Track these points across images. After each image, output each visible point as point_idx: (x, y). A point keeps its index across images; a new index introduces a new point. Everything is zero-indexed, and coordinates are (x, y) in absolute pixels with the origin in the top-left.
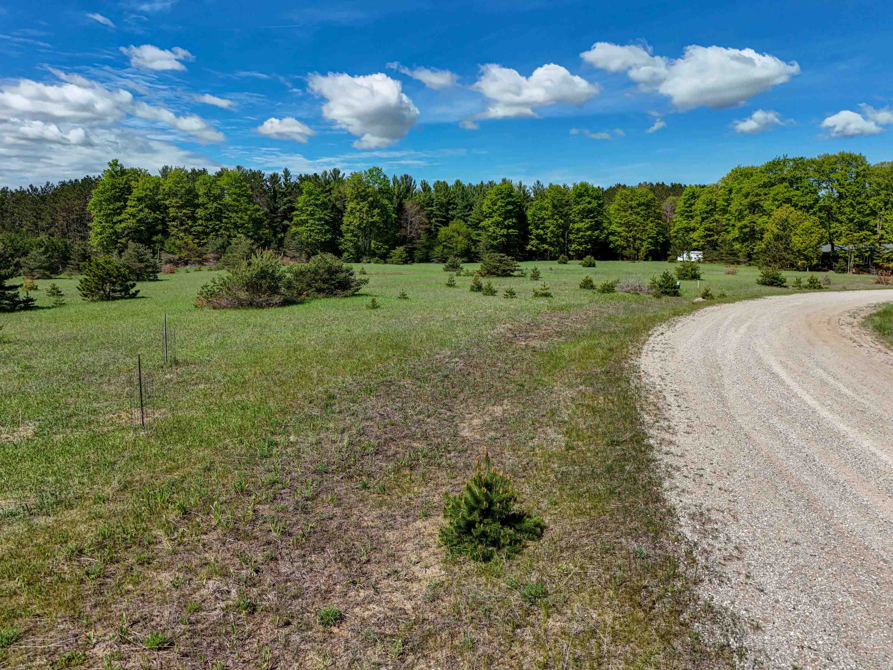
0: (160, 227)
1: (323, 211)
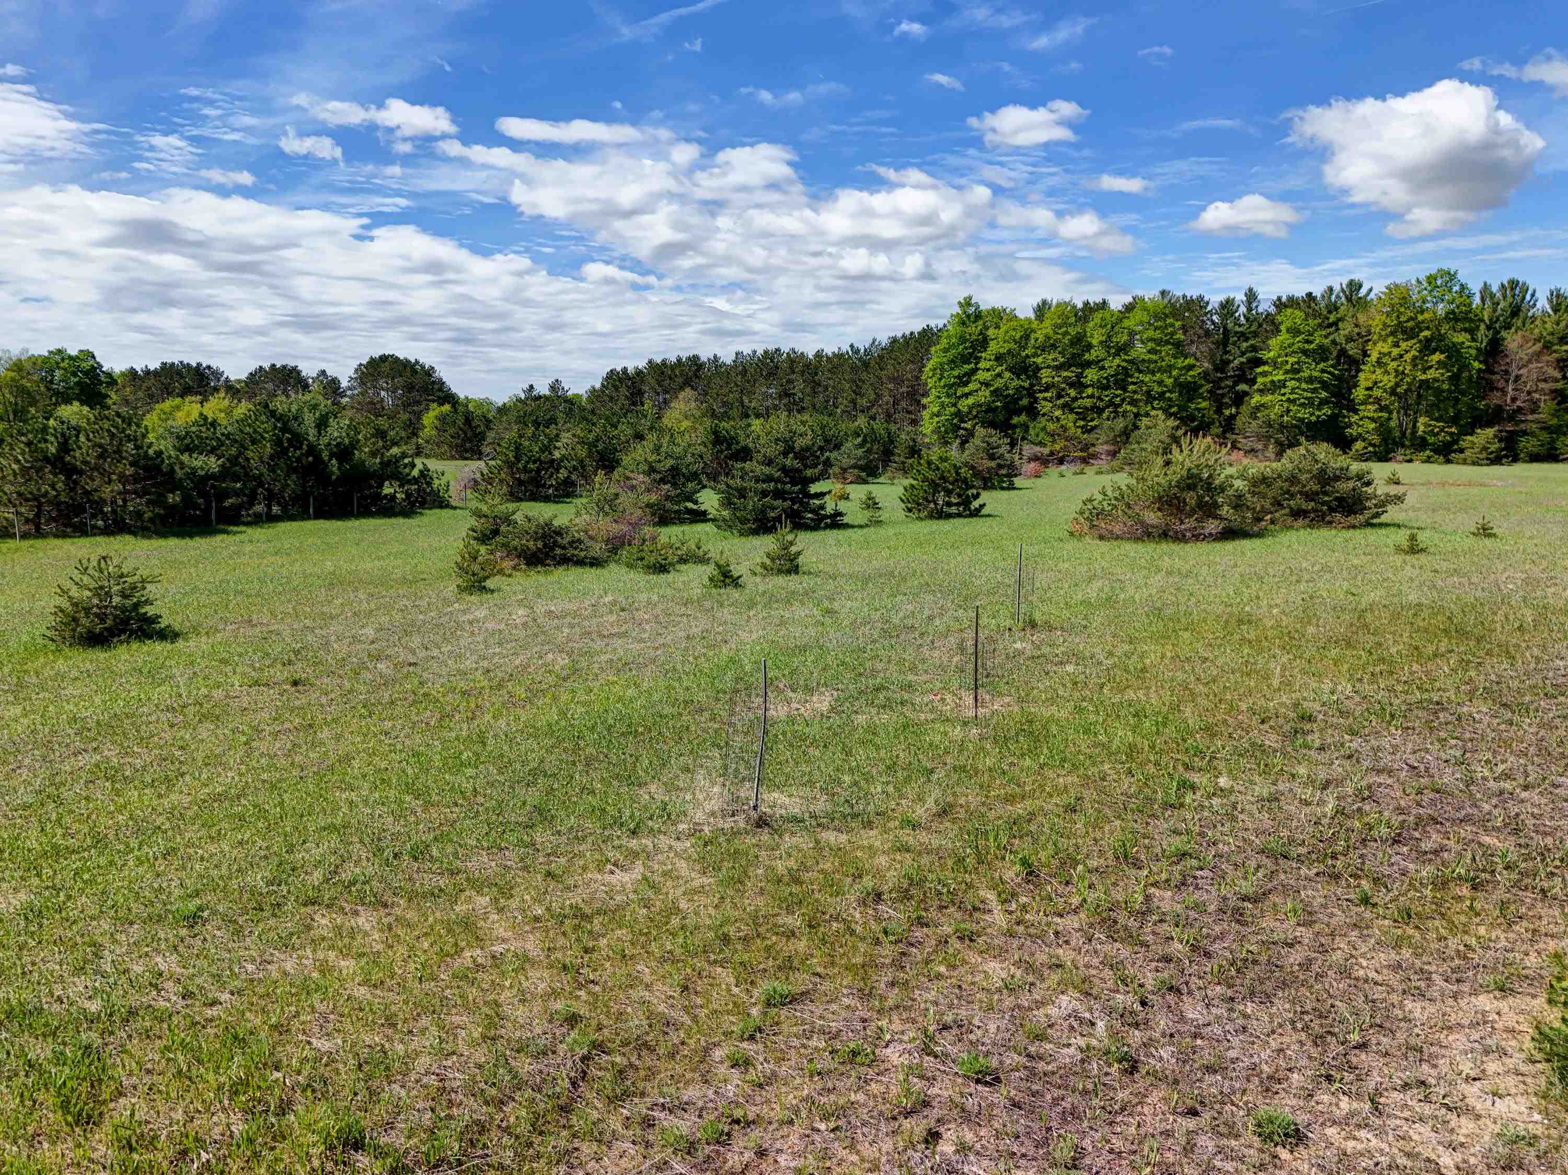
0: (1025, 402)
1: (1317, 364)
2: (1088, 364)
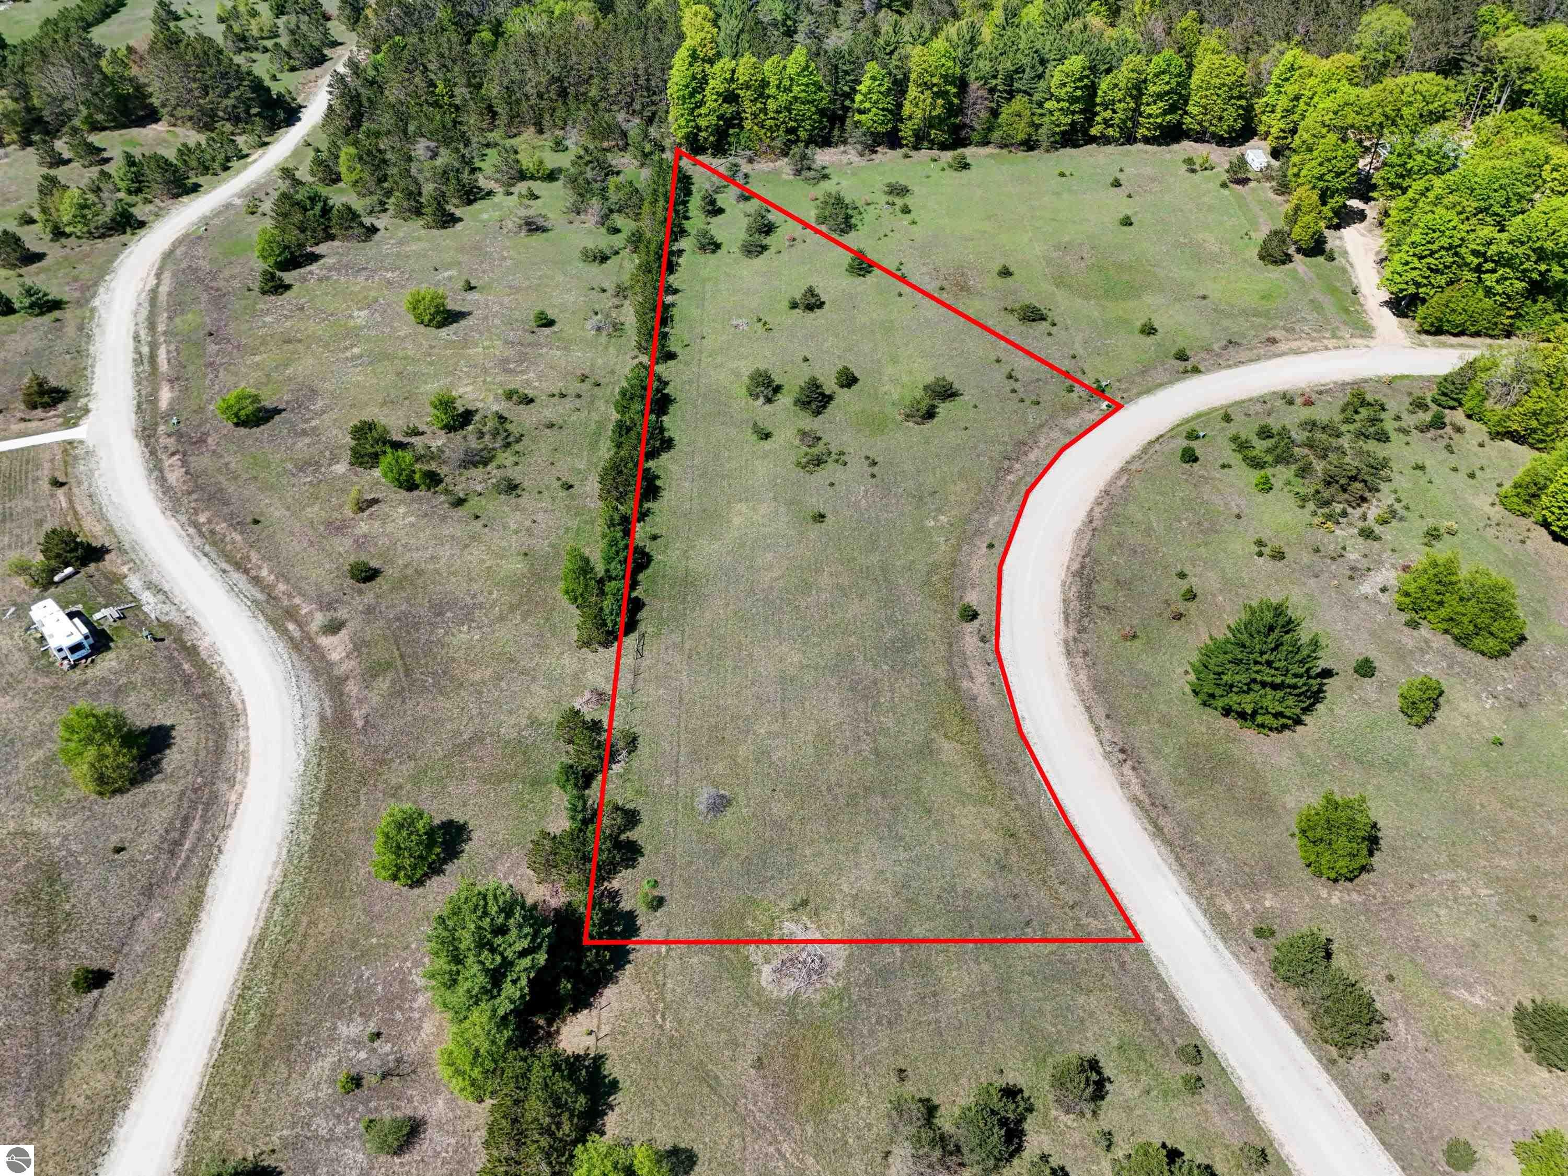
2: (769, 97)
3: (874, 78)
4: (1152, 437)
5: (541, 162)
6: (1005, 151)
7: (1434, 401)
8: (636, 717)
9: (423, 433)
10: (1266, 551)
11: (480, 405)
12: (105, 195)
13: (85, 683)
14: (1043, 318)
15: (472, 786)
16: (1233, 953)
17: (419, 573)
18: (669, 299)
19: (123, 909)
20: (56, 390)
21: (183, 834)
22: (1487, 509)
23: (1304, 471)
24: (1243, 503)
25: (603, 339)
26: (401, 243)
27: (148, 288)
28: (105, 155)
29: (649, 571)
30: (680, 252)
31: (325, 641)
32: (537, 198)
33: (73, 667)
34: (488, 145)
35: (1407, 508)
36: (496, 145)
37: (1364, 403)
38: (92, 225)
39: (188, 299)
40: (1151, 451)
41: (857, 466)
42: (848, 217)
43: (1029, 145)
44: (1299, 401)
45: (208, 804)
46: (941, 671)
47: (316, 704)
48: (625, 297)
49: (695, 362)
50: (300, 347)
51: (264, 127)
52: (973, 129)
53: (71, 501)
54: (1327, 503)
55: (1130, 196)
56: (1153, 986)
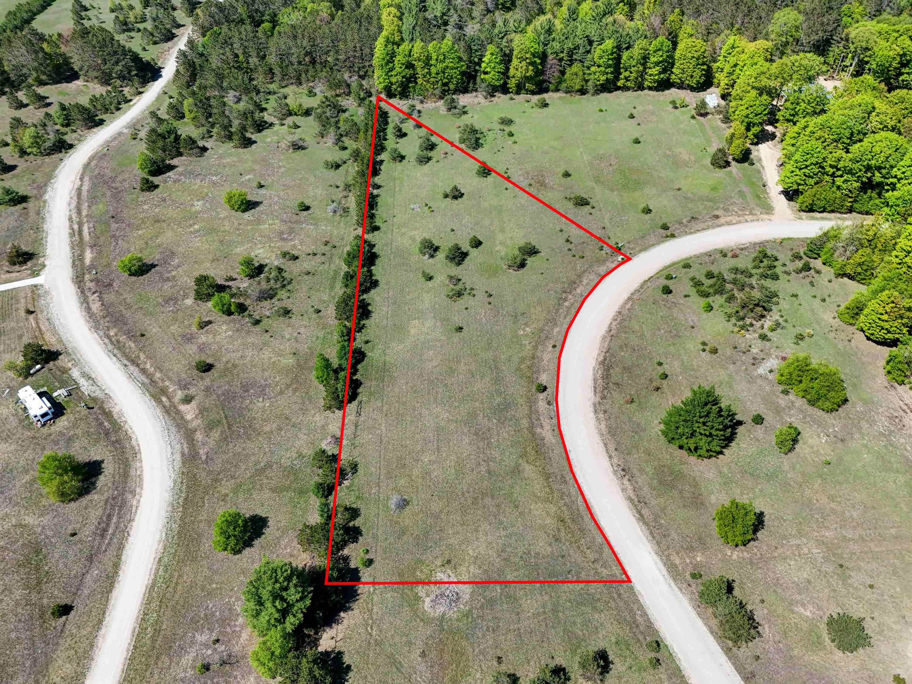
2: (432, 65)
3: (492, 54)
4: (646, 278)
5: (300, 105)
6: (568, 95)
7: (805, 254)
8: (356, 453)
9: (235, 279)
10: (707, 348)
11: (267, 261)
12: (49, 128)
13: (50, 435)
14: (587, 204)
15: (266, 494)
16: (679, 588)
17: (235, 366)
18: (375, 192)
19: (76, 569)
20: (26, 253)
21: (108, 525)
22: (831, 320)
23: (731, 299)
24: (695, 319)
25: (337, 218)
26: (220, 157)
27: (76, 187)
28: (48, 101)
29: (364, 363)
30: (382, 162)
31: (183, 408)
32: (299, 127)
33: (43, 425)
34: (270, 93)
35: (786, 321)
36: (275, 93)
37: (765, 256)
38: (42, 149)
39: (99, 194)
40: (646, 287)
41: (480, 296)
42: (478, 139)
43: (583, 92)
44: (730, 254)
45: (120, 507)
46: (525, 423)
47: (179, 446)
48: (350, 191)
49: (390, 232)
50: (164, 225)
51: (140, 83)
52: (550, 83)
53: (37, 323)
54: (743, 319)
55: (639, 124)
56: (635, 607)
